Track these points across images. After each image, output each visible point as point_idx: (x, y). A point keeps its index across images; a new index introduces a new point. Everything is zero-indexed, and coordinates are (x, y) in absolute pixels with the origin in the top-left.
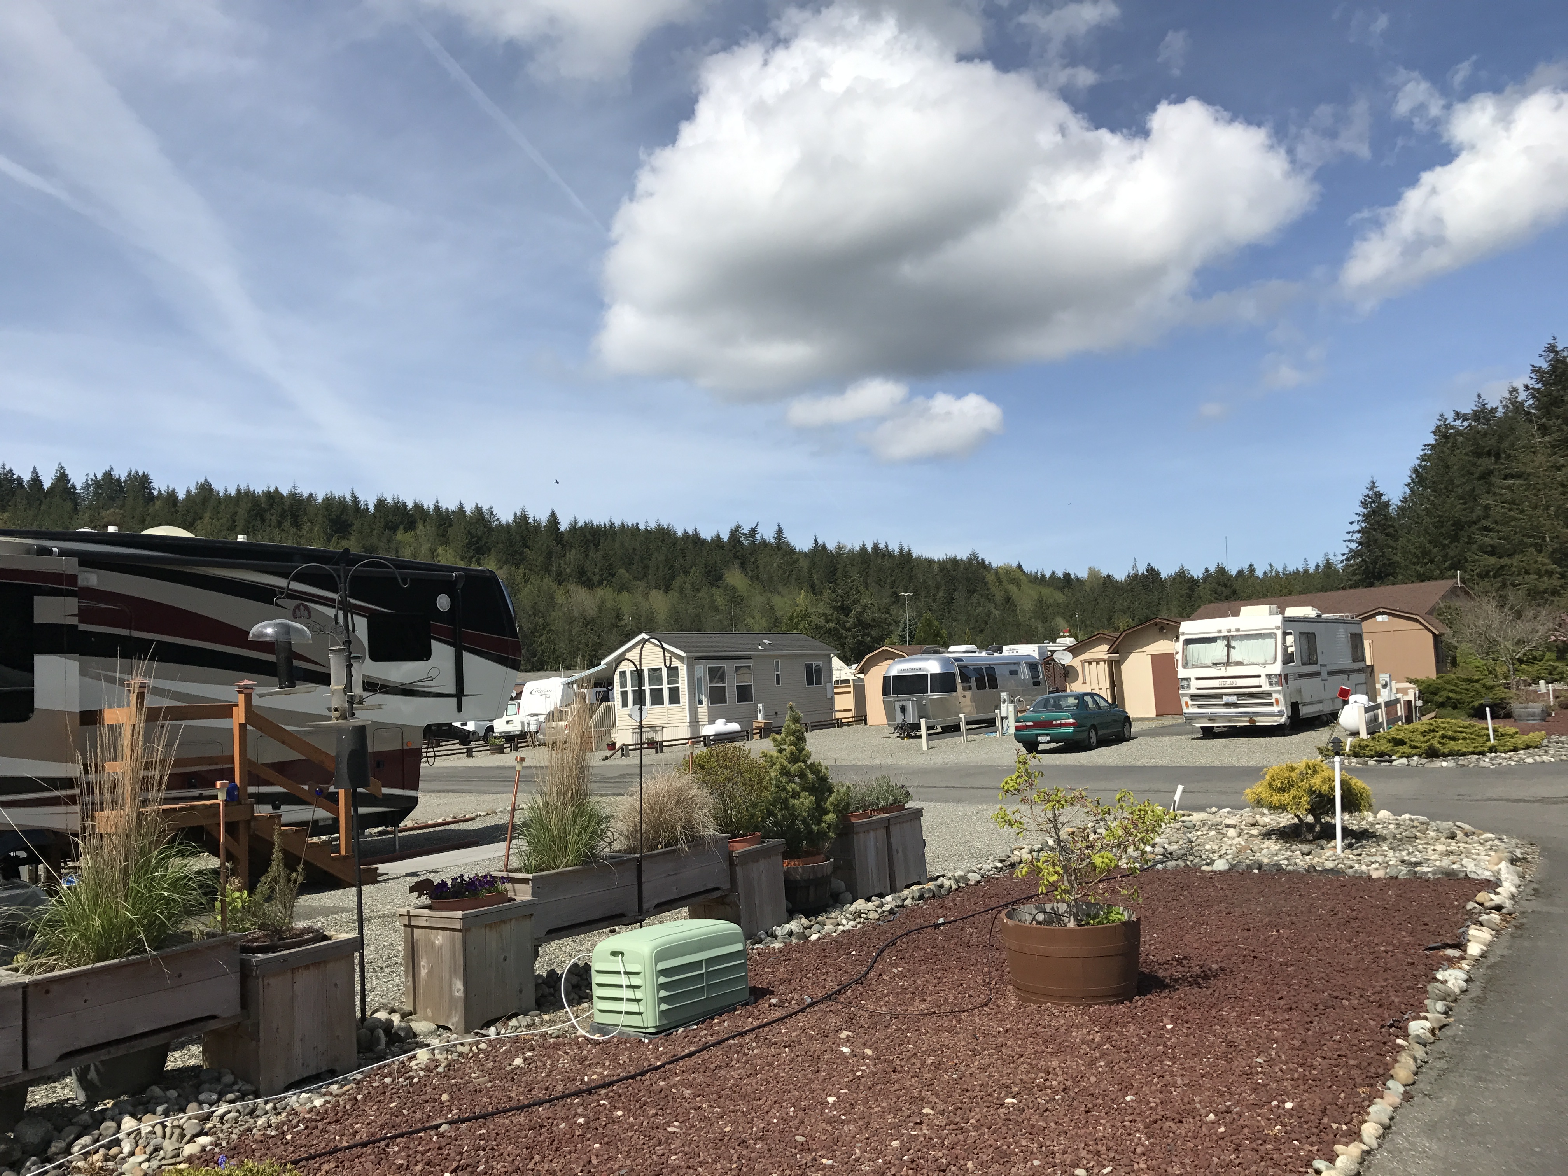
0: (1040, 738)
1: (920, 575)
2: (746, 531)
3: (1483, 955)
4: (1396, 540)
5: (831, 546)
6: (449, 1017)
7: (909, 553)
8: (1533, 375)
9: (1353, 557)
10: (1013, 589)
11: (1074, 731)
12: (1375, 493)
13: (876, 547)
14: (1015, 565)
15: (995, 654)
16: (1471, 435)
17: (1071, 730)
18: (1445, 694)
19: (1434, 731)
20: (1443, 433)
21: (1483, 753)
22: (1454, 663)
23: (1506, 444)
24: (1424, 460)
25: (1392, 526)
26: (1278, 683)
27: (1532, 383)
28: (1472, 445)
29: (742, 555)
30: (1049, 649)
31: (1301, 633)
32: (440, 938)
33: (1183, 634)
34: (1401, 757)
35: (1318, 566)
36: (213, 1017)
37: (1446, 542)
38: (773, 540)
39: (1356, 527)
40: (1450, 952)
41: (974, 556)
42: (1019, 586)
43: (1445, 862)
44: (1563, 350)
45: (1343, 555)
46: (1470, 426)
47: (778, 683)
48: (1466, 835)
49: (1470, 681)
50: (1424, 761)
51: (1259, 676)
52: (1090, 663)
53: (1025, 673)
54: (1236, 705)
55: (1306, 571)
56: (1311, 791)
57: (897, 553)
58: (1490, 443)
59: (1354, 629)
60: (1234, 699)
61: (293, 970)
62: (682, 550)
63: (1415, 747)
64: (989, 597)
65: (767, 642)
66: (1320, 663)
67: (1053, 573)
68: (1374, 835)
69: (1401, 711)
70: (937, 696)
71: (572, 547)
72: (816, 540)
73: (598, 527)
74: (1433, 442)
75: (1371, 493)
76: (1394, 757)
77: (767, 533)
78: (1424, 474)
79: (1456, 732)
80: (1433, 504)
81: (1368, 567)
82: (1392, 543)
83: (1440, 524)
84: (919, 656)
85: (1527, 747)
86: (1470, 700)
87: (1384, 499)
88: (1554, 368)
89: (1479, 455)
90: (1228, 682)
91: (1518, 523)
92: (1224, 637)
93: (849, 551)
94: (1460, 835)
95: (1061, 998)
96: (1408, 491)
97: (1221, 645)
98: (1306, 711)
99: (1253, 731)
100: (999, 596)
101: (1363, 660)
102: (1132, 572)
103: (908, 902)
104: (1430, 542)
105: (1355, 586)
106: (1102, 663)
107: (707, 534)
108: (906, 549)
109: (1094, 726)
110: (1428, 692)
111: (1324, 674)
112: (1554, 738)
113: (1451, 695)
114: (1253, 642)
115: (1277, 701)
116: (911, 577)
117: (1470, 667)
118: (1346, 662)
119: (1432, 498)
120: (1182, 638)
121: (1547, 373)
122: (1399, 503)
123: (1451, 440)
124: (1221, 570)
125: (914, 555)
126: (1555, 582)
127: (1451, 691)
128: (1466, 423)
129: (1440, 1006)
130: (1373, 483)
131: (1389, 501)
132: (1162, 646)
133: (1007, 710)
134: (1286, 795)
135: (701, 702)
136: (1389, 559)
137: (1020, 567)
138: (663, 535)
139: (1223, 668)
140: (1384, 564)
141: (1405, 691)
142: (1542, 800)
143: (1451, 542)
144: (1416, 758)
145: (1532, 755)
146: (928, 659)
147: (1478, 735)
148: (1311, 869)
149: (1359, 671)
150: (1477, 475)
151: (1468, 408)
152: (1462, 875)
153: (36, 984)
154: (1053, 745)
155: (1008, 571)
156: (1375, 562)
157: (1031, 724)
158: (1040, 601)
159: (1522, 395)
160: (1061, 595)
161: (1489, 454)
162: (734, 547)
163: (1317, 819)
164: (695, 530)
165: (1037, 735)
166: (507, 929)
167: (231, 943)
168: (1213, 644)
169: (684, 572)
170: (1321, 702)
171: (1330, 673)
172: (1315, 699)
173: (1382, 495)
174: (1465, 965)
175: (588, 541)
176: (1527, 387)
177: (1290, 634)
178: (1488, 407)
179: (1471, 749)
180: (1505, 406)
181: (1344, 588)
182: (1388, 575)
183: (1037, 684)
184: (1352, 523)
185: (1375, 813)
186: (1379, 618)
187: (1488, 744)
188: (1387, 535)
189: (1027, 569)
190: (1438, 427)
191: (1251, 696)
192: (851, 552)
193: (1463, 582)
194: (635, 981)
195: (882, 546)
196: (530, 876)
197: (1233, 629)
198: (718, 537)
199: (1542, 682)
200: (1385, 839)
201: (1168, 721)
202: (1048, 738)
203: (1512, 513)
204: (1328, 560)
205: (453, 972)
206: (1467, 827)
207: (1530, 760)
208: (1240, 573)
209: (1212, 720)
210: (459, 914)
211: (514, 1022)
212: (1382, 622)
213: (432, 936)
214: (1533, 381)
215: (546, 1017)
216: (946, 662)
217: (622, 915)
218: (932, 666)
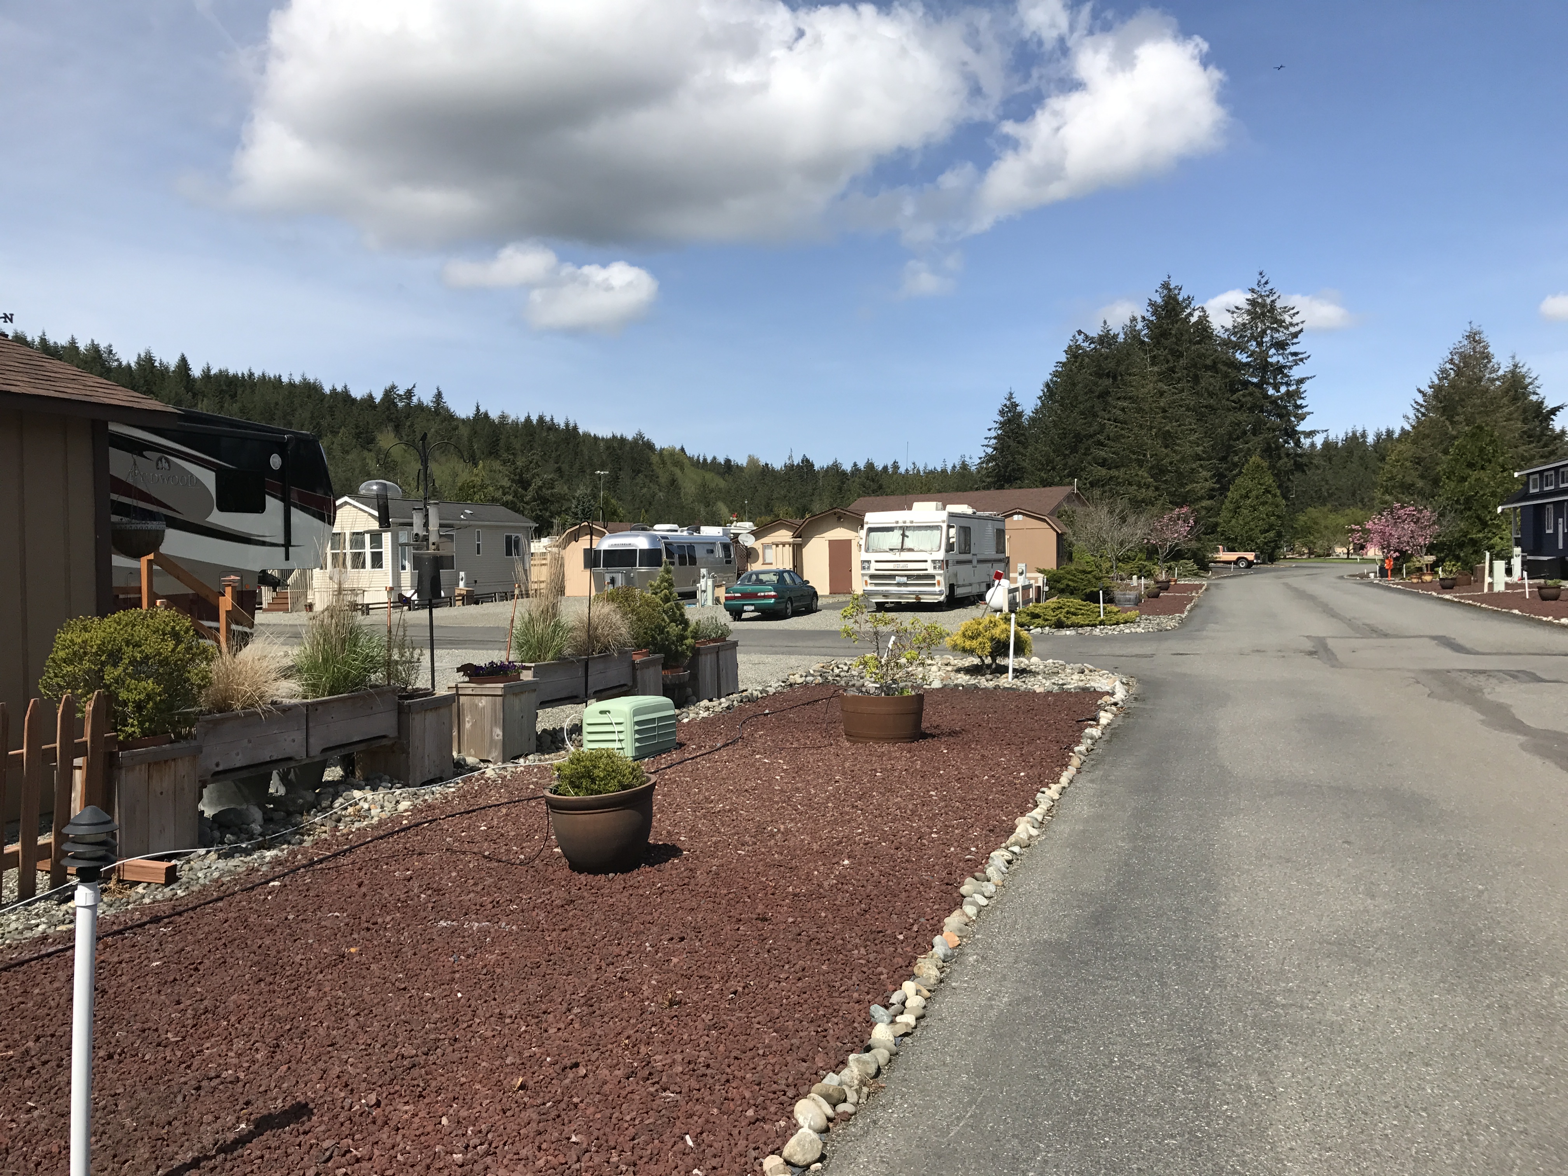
0: (746, 608)
1: (586, 452)
2: (401, 392)
3: (1109, 724)
4: (1026, 448)
5: (494, 415)
6: (489, 753)
7: (575, 428)
8: (1149, 308)
9: (988, 462)
10: (677, 471)
11: (775, 602)
12: (1012, 403)
13: (541, 419)
14: (678, 447)
15: (695, 534)
16: (1096, 358)
17: (772, 601)
18: (1065, 582)
19: (1061, 608)
20: (1074, 353)
21: (1095, 626)
22: (1070, 559)
23: (1122, 368)
24: (1056, 377)
25: (1023, 435)
26: (941, 568)
27: (1148, 315)
28: (1096, 366)
29: (397, 418)
30: (732, 531)
31: (960, 527)
32: (483, 702)
33: (867, 523)
34: (1036, 627)
35: (954, 467)
36: (384, 737)
37: (1067, 452)
38: (431, 404)
39: (993, 434)
40: (1092, 722)
41: (640, 436)
42: (682, 469)
43: (1081, 684)
44: (1175, 289)
45: (980, 458)
46: (1095, 348)
47: (478, 553)
48: (1091, 671)
49: (1084, 572)
50: (1053, 630)
51: (926, 561)
52: (777, 545)
53: (719, 553)
54: (906, 585)
55: (944, 471)
56: (992, 639)
57: (562, 426)
58: (1110, 365)
59: (999, 525)
60: (904, 579)
61: (426, 710)
62: (331, 407)
63: (1047, 620)
64: (653, 478)
65: (468, 512)
66: (972, 552)
67: (714, 458)
68: (1030, 672)
69: (1032, 594)
70: (644, 569)
71: (204, 396)
72: (478, 408)
73: (235, 376)
74: (1064, 360)
75: (1008, 403)
76: (1031, 627)
77: (425, 396)
78: (1055, 390)
79: (1077, 609)
80: (1059, 417)
81: (1000, 470)
82: (1021, 450)
83: (1063, 436)
84: (628, 533)
85: (1126, 622)
86: (1083, 588)
87: (1019, 409)
88: (1167, 303)
89: (1100, 375)
90: (901, 565)
91: (1127, 441)
92: (900, 527)
93: (513, 421)
94: (1087, 672)
95: (878, 739)
96: (1040, 403)
97: (897, 534)
98: (959, 592)
99: (919, 607)
100: (663, 479)
101: (1004, 552)
102: (788, 462)
103: (735, 703)
104: (1054, 452)
105: (987, 488)
106: (787, 546)
107: (358, 393)
108: (571, 425)
109: (790, 599)
110: (1053, 581)
111: (975, 562)
112: (1144, 617)
113: (1070, 583)
114: (923, 532)
115: (939, 582)
116: (576, 454)
117: (1083, 561)
118: (991, 553)
119: (1059, 412)
120: (866, 527)
121: (1161, 307)
122: (1031, 414)
123: (1079, 360)
124: (870, 466)
125: (581, 431)
126: (1151, 493)
127: (1070, 580)
128: (1092, 346)
129: (1089, 741)
130: (1011, 394)
131: (1023, 412)
132: (840, 533)
133: (705, 583)
134: (974, 641)
135: (404, 568)
136: (1018, 465)
137: (682, 449)
138: (310, 390)
139: (898, 554)
140: (1014, 470)
141: (1036, 579)
142: (1137, 656)
143: (1071, 453)
144: (1047, 628)
145: (1129, 628)
146: (638, 536)
147: (1092, 612)
148: (997, 687)
149: (1000, 561)
150: (1097, 394)
151: (1095, 331)
152: (1092, 689)
153: (312, 704)
154: (756, 614)
155: (672, 453)
156: (1006, 467)
157: (739, 595)
158: (704, 485)
159: (1140, 325)
160: (721, 480)
161: (1108, 375)
162: (388, 409)
163: (994, 660)
164: (345, 387)
165: (744, 605)
166: (524, 697)
167: (394, 691)
168: (891, 533)
169: (332, 432)
170: (971, 585)
171: (979, 561)
172: (966, 582)
173: (1017, 405)
174: (1099, 727)
175: (222, 390)
176: (1143, 318)
177: (953, 527)
178: (1112, 333)
179: (1087, 622)
180: (1125, 334)
181: (977, 489)
182: (1017, 479)
183: (728, 562)
184: (990, 430)
185: (1029, 659)
186: (1016, 517)
187: (1099, 619)
188: (1019, 442)
189: (689, 452)
190: (1070, 346)
191: (919, 577)
192: (516, 424)
193: (1078, 488)
194: (620, 728)
195: (548, 419)
196: (533, 665)
197: (908, 521)
198: (371, 396)
199: (1135, 577)
200: (1038, 674)
201: (841, 598)
202: (752, 608)
203: (1123, 432)
204: (963, 462)
205: (494, 723)
206: (1091, 667)
207: (1128, 631)
208: (885, 468)
209: (885, 596)
210: (502, 685)
211: (531, 757)
212: (1018, 520)
213: (477, 701)
214: (1149, 314)
215: (547, 756)
216: (653, 539)
217: (576, 697)
218: (640, 542)
